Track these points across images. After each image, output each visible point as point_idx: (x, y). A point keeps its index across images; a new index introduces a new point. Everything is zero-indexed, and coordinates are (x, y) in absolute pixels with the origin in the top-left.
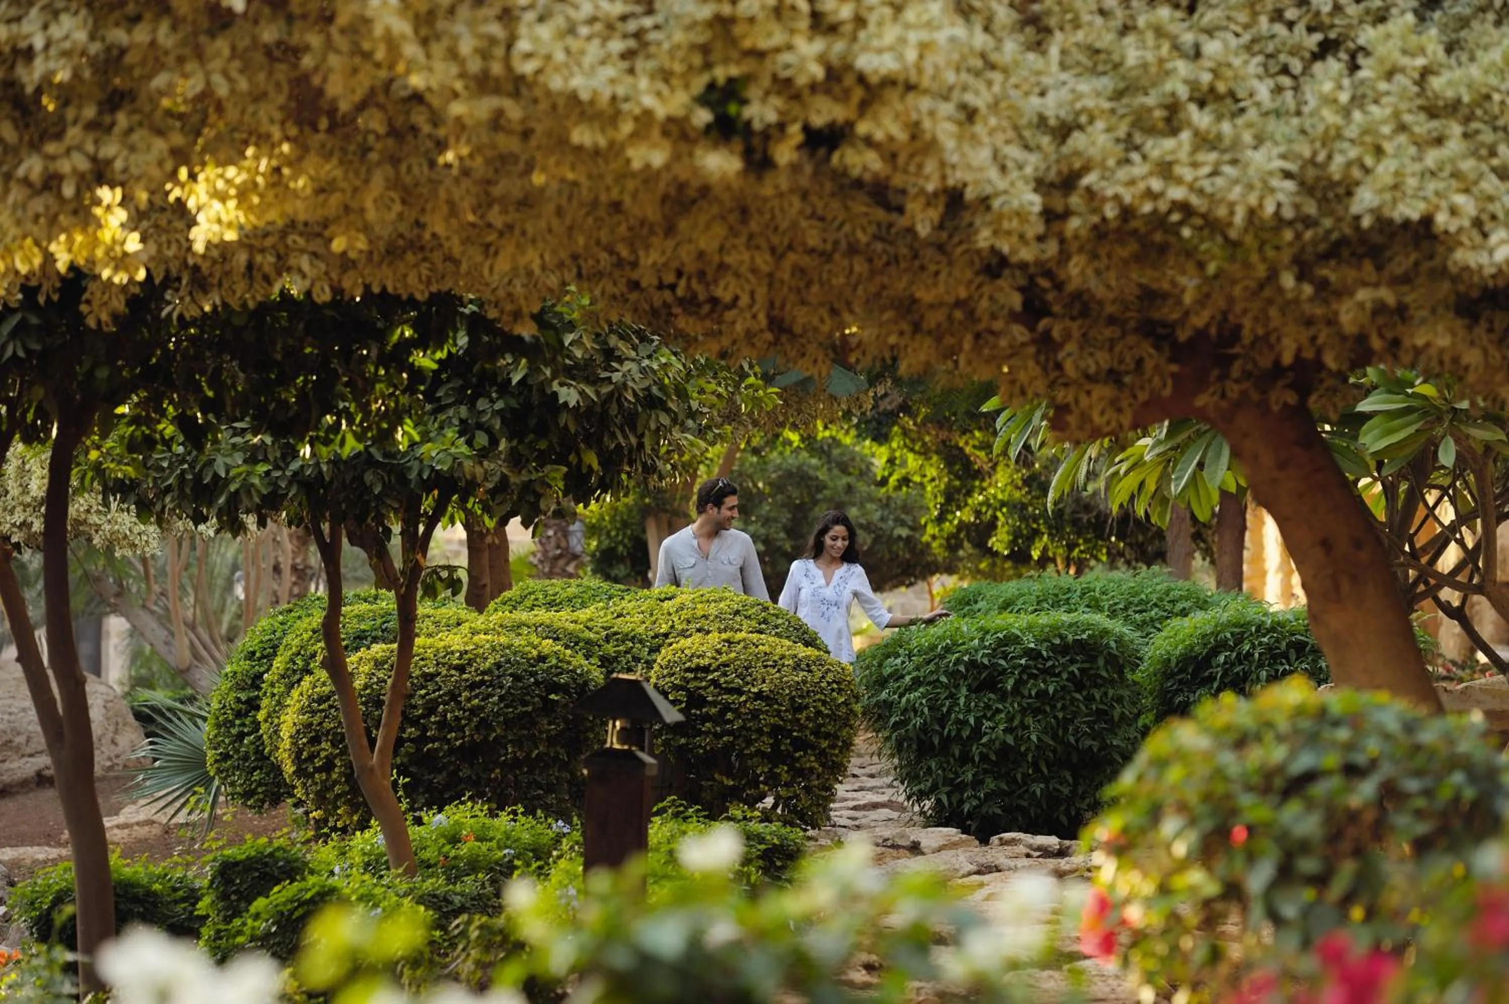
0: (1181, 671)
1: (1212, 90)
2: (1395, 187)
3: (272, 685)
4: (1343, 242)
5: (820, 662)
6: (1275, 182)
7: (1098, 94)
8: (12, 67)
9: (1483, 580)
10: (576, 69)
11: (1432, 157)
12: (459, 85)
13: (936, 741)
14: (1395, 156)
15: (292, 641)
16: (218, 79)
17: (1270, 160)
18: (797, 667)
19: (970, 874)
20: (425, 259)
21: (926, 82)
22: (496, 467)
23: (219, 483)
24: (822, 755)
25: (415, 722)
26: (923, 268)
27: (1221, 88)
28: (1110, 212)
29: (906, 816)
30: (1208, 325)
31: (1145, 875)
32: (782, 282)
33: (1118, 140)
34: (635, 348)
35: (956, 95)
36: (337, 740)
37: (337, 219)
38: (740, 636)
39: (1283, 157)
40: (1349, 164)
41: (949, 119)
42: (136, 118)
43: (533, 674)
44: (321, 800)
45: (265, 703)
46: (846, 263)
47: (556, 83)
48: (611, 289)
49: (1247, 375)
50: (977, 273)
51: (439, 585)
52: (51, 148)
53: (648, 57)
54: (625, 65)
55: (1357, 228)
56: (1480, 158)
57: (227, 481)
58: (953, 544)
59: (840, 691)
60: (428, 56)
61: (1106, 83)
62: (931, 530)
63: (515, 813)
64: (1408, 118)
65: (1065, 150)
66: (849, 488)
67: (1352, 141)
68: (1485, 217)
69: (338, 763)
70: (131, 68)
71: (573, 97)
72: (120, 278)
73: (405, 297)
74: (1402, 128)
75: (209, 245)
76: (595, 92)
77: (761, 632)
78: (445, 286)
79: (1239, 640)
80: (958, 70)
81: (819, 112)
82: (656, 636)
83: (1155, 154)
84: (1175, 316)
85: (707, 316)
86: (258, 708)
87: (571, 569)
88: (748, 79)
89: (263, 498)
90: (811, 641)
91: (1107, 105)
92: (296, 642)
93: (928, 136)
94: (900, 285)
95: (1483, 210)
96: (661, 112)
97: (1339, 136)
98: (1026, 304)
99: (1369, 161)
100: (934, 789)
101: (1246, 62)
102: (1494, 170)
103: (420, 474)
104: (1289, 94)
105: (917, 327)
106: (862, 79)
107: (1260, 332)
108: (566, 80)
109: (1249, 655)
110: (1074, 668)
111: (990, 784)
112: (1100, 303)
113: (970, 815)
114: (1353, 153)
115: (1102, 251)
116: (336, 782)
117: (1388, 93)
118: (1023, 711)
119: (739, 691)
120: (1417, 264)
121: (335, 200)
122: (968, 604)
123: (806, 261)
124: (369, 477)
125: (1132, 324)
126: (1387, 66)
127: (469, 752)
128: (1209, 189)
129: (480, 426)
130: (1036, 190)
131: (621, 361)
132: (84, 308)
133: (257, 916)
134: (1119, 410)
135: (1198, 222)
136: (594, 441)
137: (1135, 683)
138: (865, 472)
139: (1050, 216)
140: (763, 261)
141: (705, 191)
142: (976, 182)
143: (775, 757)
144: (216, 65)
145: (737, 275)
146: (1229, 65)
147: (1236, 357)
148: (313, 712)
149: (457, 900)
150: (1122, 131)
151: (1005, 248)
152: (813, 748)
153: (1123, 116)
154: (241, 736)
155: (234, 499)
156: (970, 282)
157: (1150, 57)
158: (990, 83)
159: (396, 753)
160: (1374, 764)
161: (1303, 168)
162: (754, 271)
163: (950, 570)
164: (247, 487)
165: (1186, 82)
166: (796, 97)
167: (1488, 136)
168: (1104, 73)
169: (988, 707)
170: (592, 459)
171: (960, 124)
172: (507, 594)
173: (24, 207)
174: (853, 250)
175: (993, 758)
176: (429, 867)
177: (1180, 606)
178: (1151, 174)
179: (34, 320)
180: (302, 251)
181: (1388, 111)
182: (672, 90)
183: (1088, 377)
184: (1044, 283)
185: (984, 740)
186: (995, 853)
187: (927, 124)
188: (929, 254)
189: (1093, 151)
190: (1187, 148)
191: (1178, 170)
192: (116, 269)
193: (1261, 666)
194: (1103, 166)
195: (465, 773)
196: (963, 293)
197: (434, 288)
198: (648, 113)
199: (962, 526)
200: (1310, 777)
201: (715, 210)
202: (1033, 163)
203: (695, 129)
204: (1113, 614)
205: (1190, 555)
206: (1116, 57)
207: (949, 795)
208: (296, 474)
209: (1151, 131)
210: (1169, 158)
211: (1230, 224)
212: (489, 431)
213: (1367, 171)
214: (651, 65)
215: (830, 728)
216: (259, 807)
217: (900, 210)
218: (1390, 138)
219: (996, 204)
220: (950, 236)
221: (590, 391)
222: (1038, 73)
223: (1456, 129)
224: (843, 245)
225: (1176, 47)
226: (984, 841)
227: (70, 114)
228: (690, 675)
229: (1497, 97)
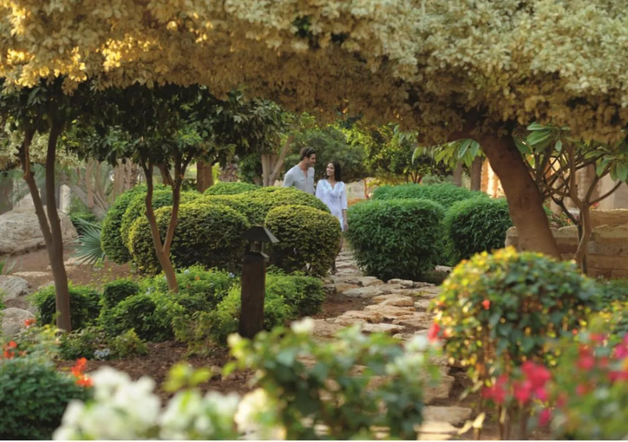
0: (459, 221)
1: (480, 21)
2: (546, 60)
3: (126, 219)
4: (526, 79)
5: (327, 216)
6: (503, 57)
7: (438, 22)
8: (42, 6)
9: (570, 191)
10: (248, 11)
11: (560, 49)
12: (205, 15)
13: (369, 244)
14: (546, 49)
15: (133, 203)
16: (117, 12)
17: (501, 48)
18: (319, 218)
19: (380, 294)
20: (188, 73)
21: (377, 18)
22: (211, 144)
23: (108, 148)
24: (327, 251)
25: (178, 235)
26: (372, 83)
27: (484, 21)
28: (442, 65)
29: (357, 271)
30: (477, 106)
31: (453, 318)
32: (320, 87)
33: (446, 39)
34: (262, 102)
35: (387, 23)
36: (150, 241)
37: (157, 60)
38: (298, 206)
39: (506, 47)
40: (530, 51)
41: (385, 31)
42: (86, 25)
43: (222, 219)
44: (143, 262)
45: (123, 225)
46: (344, 80)
47: (241, 16)
48: (257, 86)
49: (490, 124)
50: (392, 85)
51: (188, 186)
52: (55, 35)
53: (275, 7)
54: (266, 10)
55: (532, 74)
56: (577, 50)
57: (112, 147)
58: (374, 167)
59: (334, 227)
60: (194, 5)
61: (442, 18)
62: (366, 162)
63: (214, 270)
64: (551, 35)
65: (426, 42)
66: (337, 145)
67: (531, 43)
68: (578, 72)
69: (150, 249)
70: (85, 7)
71: (247, 22)
72: (78, 79)
73: (180, 86)
74: (549, 38)
75: (110, 67)
76: (255, 20)
77: (305, 205)
78: (195, 82)
79: (480, 210)
80: (388, 14)
81: (337, 29)
82: (267, 205)
83: (459, 45)
84: (464, 103)
85: (291, 96)
86: (120, 227)
87: (233, 173)
88: (312, 16)
89: (125, 153)
90: (324, 208)
91: (441, 26)
92: (134, 203)
93: (377, 38)
94: (365, 89)
95: (577, 69)
96: (279, 27)
97: (526, 41)
98: (410, 97)
99: (537, 50)
100: (368, 262)
101: (493, 12)
102: (582, 54)
103: (182, 146)
104: (508, 23)
105: (370, 104)
106: (353, 17)
107: (496, 109)
108: (245, 15)
109: (484, 216)
110: (420, 219)
111: (388, 261)
112: (437, 97)
113: (381, 272)
114: (532, 47)
115: (439, 79)
116: (149, 256)
117: (544, 26)
118: (401, 234)
119: (298, 227)
120: (553, 87)
121: (157, 54)
122: (381, 193)
123: (330, 79)
124: (164, 147)
125: (448, 105)
126: (544, 16)
127: (197, 247)
128: (478, 58)
129: (205, 129)
130: (415, 57)
131: (257, 106)
132: (63, 87)
133: (121, 307)
134: (443, 136)
135: (474, 70)
136: (246, 135)
137: (442, 225)
138: (342, 139)
139: (420, 66)
140: (314, 79)
141: (294, 54)
142: (394, 54)
143: (310, 251)
144: (116, 7)
145: (304, 84)
146: (487, 13)
147: (486, 118)
148: (141, 231)
149: (193, 302)
150: (447, 36)
151: (403, 77)
152: (324, 248)
153: (448, 30)
154: (114, 237)
155: (114, 153)
156: (390, 89)
157: (458, 9)
158: (400, 19)
159: (171, 246)
160: (537, 279)
161: (513, 51)
162: (310, 83)
163: (373, 176)
164: (119, 150)
165: (471, 18)
166: (329, 23)
167: (580, 42)
168: (441, 14)
169: (388, 233)
170: (245, 142)
171: (388, 33)
172: (212, 187)
173: (45, 55)
174: (347, 76)
175: (389, 251)
176: (183, 288)
177: (458, 197)
178: (457, 52)
179: (44, 90)
180: (143, 69)
181: (544, 32)
182: (283, 19)
183: (432, 124)
184: (417, 89)
185: (387, 245)
186: (389, 287)
187: (376, 34)
188: (375, 78)
189: (436, 43)
190: (471, 43)
191: (468, 51)
192: (76, 76)
193: (488, 219)
194: (440, 49)
195: (196, 254)
196: (387, 93)
197: (191, 83)
198: (274, 28)
199: (378, 160)
200: (513, 284)
201: (297, 61)
202: (414, 47)
203: (291, 34)
204: (434, 199)
205: (461, 173)
206: (445, 9)
207: (373, 264)
208: (137, 145)
209: (458, 36)
210: (464, 46)
211: (486, 71)
212: (208, 130)
213: (536, 54)
214: (276, 10)
215: (330, 241)
216: (120, 262)
217: (365, 61)
218: (545, 42)
219: (401, 61)
220: (383, 71)
221: (245, 117)
222: (417, 16)
223: (568, 39)
224: (343, 74)
225: (467, 5)
226: (385, 281)
227: (63, 23)
228: (279, 220)
229: (583, 28)
